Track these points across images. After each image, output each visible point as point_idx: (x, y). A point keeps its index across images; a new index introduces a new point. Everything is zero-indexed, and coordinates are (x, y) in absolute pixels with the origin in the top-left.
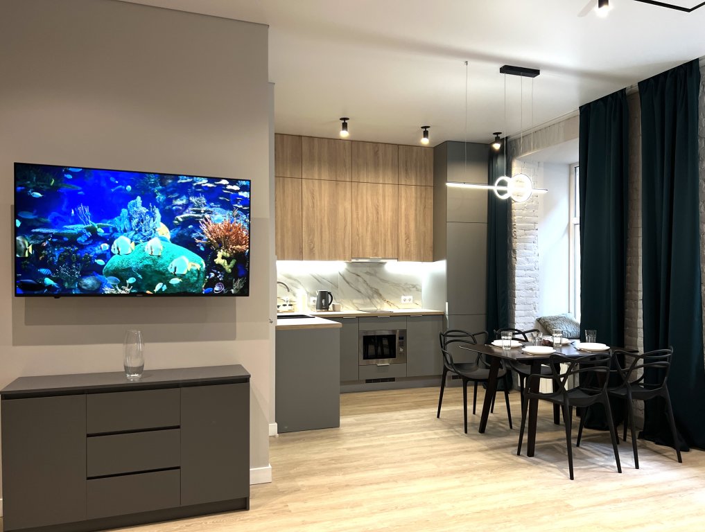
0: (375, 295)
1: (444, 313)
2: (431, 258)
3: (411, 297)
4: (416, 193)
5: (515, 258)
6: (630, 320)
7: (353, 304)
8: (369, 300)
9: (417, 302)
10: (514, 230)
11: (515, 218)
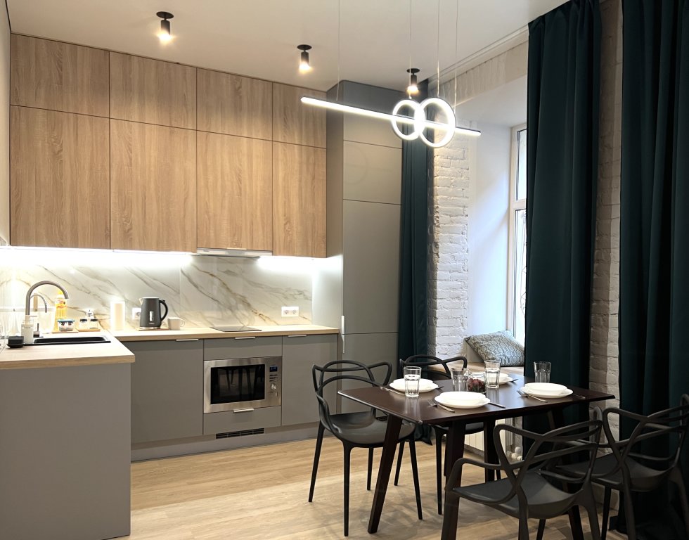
0: (241, 306)
1: (339, 330)
2: (324, 251)
3: (297, 308)
4: (301, 156)
5: (437, 254)
6: (596, 345)
7: (205, 318)
8: (229, 313)
9: (305, 315)
10: (436, 215)
11: (438, 197)
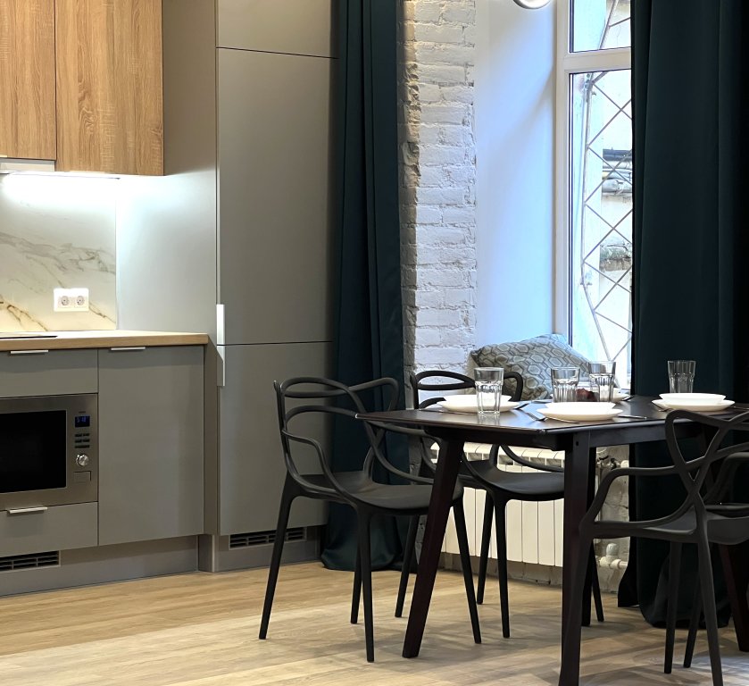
1: (211, 338)
3: (84, 292)
5: (415, 168)
9: (102, 308)
10: (411, 83)
11: (416, 45)
